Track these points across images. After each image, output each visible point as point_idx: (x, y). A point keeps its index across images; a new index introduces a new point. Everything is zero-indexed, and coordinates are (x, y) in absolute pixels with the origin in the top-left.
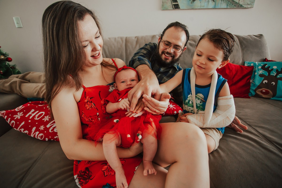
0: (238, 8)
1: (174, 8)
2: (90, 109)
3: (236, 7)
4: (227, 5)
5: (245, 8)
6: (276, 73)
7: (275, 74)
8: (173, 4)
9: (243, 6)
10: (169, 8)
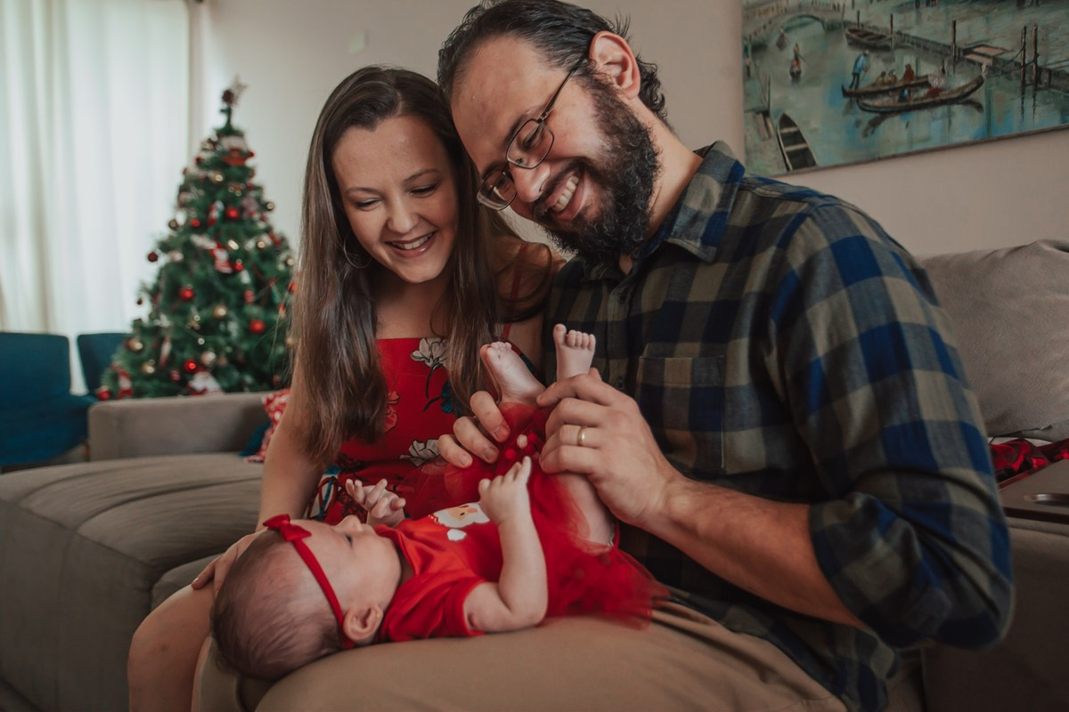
1: (791, 167)
8: (788, 153)
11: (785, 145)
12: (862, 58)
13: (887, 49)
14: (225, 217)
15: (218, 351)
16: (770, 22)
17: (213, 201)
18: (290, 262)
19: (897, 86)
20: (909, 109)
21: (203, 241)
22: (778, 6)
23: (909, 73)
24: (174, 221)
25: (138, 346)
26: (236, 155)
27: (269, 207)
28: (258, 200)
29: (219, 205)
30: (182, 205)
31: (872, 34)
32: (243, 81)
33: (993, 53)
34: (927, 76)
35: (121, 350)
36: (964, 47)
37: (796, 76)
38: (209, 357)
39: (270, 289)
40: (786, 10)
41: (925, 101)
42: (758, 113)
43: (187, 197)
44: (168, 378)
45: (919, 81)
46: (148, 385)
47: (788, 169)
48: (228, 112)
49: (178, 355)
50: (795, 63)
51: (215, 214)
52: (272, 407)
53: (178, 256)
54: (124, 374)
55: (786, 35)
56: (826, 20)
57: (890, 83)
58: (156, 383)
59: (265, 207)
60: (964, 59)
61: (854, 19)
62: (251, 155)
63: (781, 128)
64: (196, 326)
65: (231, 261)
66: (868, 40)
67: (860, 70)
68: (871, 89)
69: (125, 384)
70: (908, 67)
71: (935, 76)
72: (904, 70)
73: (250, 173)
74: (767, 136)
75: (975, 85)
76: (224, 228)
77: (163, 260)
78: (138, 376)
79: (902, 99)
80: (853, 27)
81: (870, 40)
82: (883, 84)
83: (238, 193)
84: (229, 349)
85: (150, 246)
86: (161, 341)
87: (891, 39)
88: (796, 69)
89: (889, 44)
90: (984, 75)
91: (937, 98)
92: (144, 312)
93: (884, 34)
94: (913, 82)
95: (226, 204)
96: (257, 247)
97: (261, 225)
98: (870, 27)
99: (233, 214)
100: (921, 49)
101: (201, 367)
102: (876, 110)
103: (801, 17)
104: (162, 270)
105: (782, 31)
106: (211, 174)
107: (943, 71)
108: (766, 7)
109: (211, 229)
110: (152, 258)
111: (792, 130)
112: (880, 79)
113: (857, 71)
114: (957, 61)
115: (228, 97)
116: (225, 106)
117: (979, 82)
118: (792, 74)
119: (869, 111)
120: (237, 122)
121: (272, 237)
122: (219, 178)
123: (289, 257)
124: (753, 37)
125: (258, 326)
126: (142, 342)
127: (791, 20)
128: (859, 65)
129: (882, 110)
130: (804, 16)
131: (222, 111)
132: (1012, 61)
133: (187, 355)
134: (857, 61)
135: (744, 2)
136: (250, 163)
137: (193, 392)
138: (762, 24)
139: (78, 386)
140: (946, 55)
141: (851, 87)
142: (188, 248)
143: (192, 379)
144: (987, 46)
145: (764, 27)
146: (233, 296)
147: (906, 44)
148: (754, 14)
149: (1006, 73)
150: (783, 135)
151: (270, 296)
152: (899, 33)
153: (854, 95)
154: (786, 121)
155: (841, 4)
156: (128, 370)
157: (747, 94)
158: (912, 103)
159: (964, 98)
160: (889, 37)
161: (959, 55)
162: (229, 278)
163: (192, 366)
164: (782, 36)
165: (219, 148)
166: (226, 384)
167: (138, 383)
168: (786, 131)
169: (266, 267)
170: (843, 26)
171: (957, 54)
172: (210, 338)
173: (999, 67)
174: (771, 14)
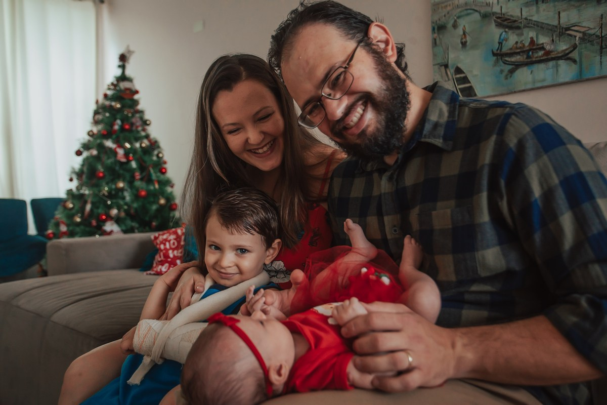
8: (459, 89)
11: (458, 85)
12: (504, 33)
13: (518, 28)
14: (122, 128)
15: (119, 209)
16: (448, 13)
17: (115, 119)
18: (161, 155)
19: (525, 49)
20: (532, 63)
21: (109, 144)
22: (453, 4)
23: (532, 42)
24: (92, 131)
25: (71, 206)
26: (128, 92)
27: (148, 122)
28: (141, 118)
29: (119, 122)
30: (96, 122)
31: (509, 19)
32: (132, 49)
33: (583, 30)
34: (543, 44)
35: (60, 208)
36: (565, 27)
37: (464, 44)
38: (114, 212)
39: (149, 171)
40: (457, 5)
41: (542, 58)
42: (441, 66)
43: (99, 117)
44: (90, 224)
45: (538, 47)
46: (78, 229)
48: (123, 67)
49: (95, 210)
50: (463, 36)
51: (116, 127)
52: (158, 241)
53: (95, 152)
54: (63, 223)
55: (457, 20)
56: (482, 12)
57: (520, 48)
58: (82, 227)
59: (145, 123)
60: (565, 33)
61: (499, 11)
62: (137, 92)
63: (455, 75)
64: (106, 194)
65: (126, 155)
66: (507, 23)
67: (503, 40)
68: (509, 52)
69: (63, 228)
70: (532, 38)
71: (548, 44)
72: (530, 40)
73: (136, 103)
74: (447, 79)
75: (572, 49)
76: (122, 135)
77: (85, 154)
78: (71, 223)
79: (528, 57)
80: (498, 16)
81: (508, 23)
82: (517, 48)
83: (130, 115)
84: (126, 207)
85: (77, 146)
86: (85, 202)
87: (521, 22)
88: (464, 40)
89: (520, 25)
90: (577, 43)
91: (549, 57)
92: (73, 185)
93: (517, 19)
94: (534, 47)
95: (122, 121)
96: (141, 146)
97: (143, 134)
98: (508, 16)
99: (127, 127)
100: (539, 28)
101: (109, 218)
102: (513, 63)
103: (467, 10)
104: (85, 160)
105: (455, 18)
106: (113, 104)
107: (553, 40)
108: (445, 4)
109: (114, 136)
110: (79, 153)
111: (462, 75)
112: (515, 46)
113: (501, 41)
114: (561, 34)
115: (123, 58)
116: (121, 63)
117: (575, 47)
118: (462, 43)
119: (508, 64)
120: (129, 72)
121: (150, 141)
122: (118, 106)
123: (159, 152)
124: (438, 22)
125: (143, 193)
126: (73, 203)
127: (461, 12)
128: (502, 37)
129: (516, 63)
130: (468, 10)
131: (119, 66)
132: (594, 34)
133: (100, 211)
134: (501, 35)
135: (433, 1)
136: (136, 97)
137: (104, 233)
138: (443, 14)
139: (32, 230)
140: (555, 31)
141: (497, 50)
142: (101, 147)
143: (104, 225)
144: (579, 26)
145: (445, 16)
146: (128, 176)
147: (530, 25)
148: (438, 8)
149: (591, 42)
150: (456, 78)
151: (149, 175)
152: (526, 19)
153: (499, 55)
154: (458, 70)
155: (491, 2)
156: (64, 220)
157: (435, 55)
158: (534, 59)
159: (565, 56)
160: (520, 21)
161: (562, 31)
162: (125, 165)
163: (104, 217)
164: (455, 21)
165: (118, 88)
166: (124, 228)
167: (71, 228)
168: (458, 76)
169: (146, 158)
170: (492, 15)
171: (561, 31)
172: (114, 201)
173: (586, 38)
174: (449, 8)
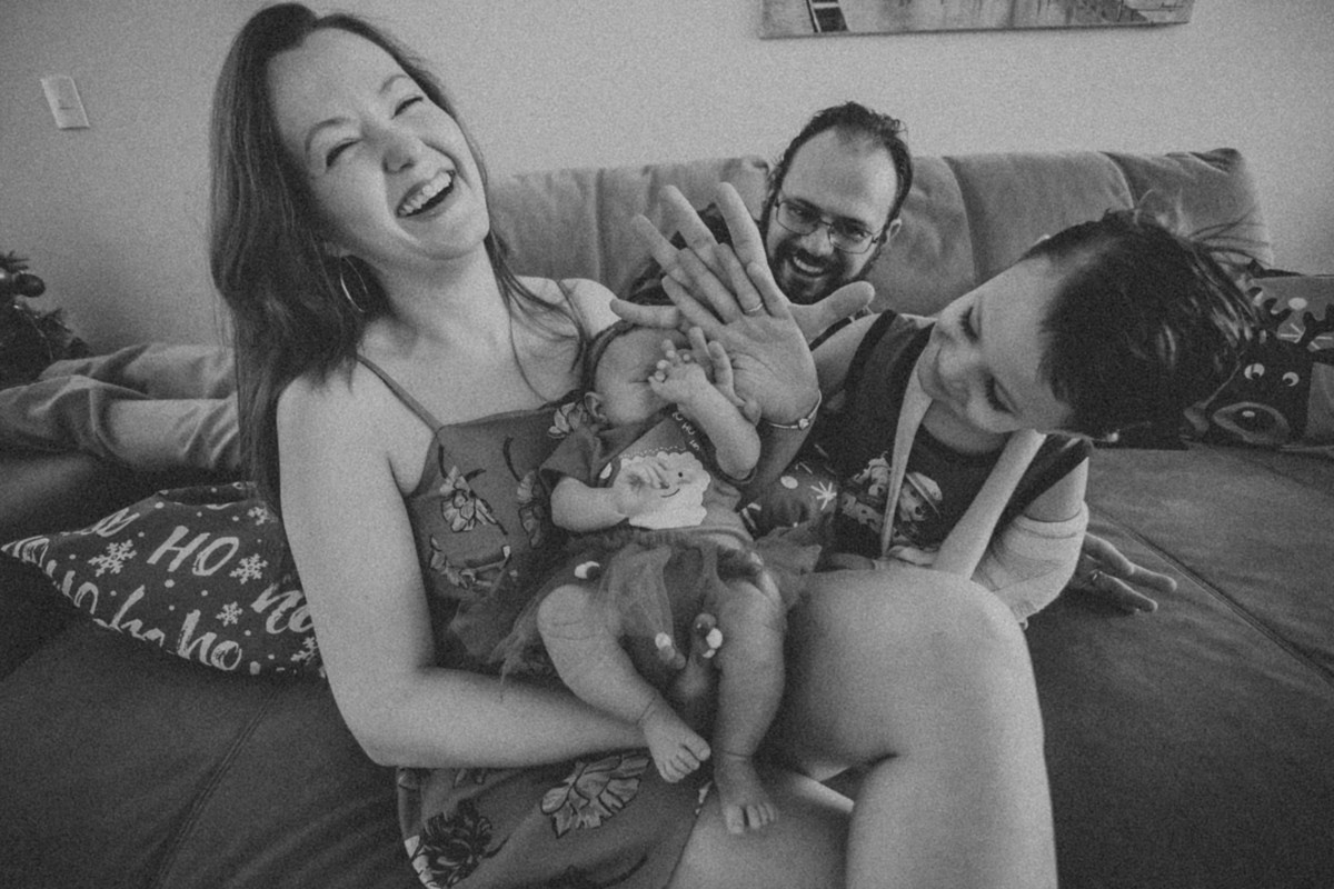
0: (1117, 23)
1: (819, 28)
2: (466, 529)
3: (1107, 19)
4: (1069, 14)
5: (1153, 26)
6: (1302, 329)
7: (1302, 334)
8: (817, 11)
9: (1143, 14)
10: (798, 30)
47: (816, 31)
